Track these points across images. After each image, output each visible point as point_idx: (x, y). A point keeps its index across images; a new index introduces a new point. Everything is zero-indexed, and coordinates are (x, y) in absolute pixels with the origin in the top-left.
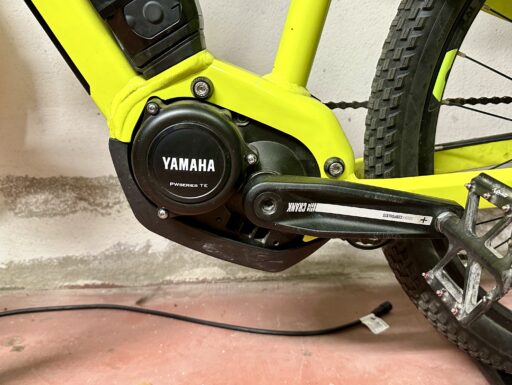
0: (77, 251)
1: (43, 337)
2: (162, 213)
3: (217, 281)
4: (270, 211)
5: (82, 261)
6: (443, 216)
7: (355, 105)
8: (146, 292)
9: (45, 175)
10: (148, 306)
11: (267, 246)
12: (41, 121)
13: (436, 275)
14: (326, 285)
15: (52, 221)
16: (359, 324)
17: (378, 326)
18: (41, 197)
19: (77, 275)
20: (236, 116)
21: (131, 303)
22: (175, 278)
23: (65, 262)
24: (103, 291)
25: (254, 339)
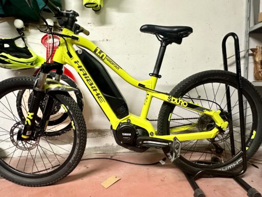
0: (98, 145)
1: (92, 165)
2: (122, 142)
3: (128, 152)
4: (141, 143)
5: (99, 148)
6: (170, 143)
7: (155, 120)
8: (112, 155)
9: (92, 129)
10: (113, 158)
11: (140, 148)
12: (92, 118)
13: (169, 154)
14: (152, 153)
15: (93, 139)
16: (159, 162)
17: (163, 163)
18: (91, 134)
19: (97, 151)
20: (134, 125)
21: (109, 157)
22: (118, 151)
23: (95, 148)
24: (103, 154)
25: (136, 166)
